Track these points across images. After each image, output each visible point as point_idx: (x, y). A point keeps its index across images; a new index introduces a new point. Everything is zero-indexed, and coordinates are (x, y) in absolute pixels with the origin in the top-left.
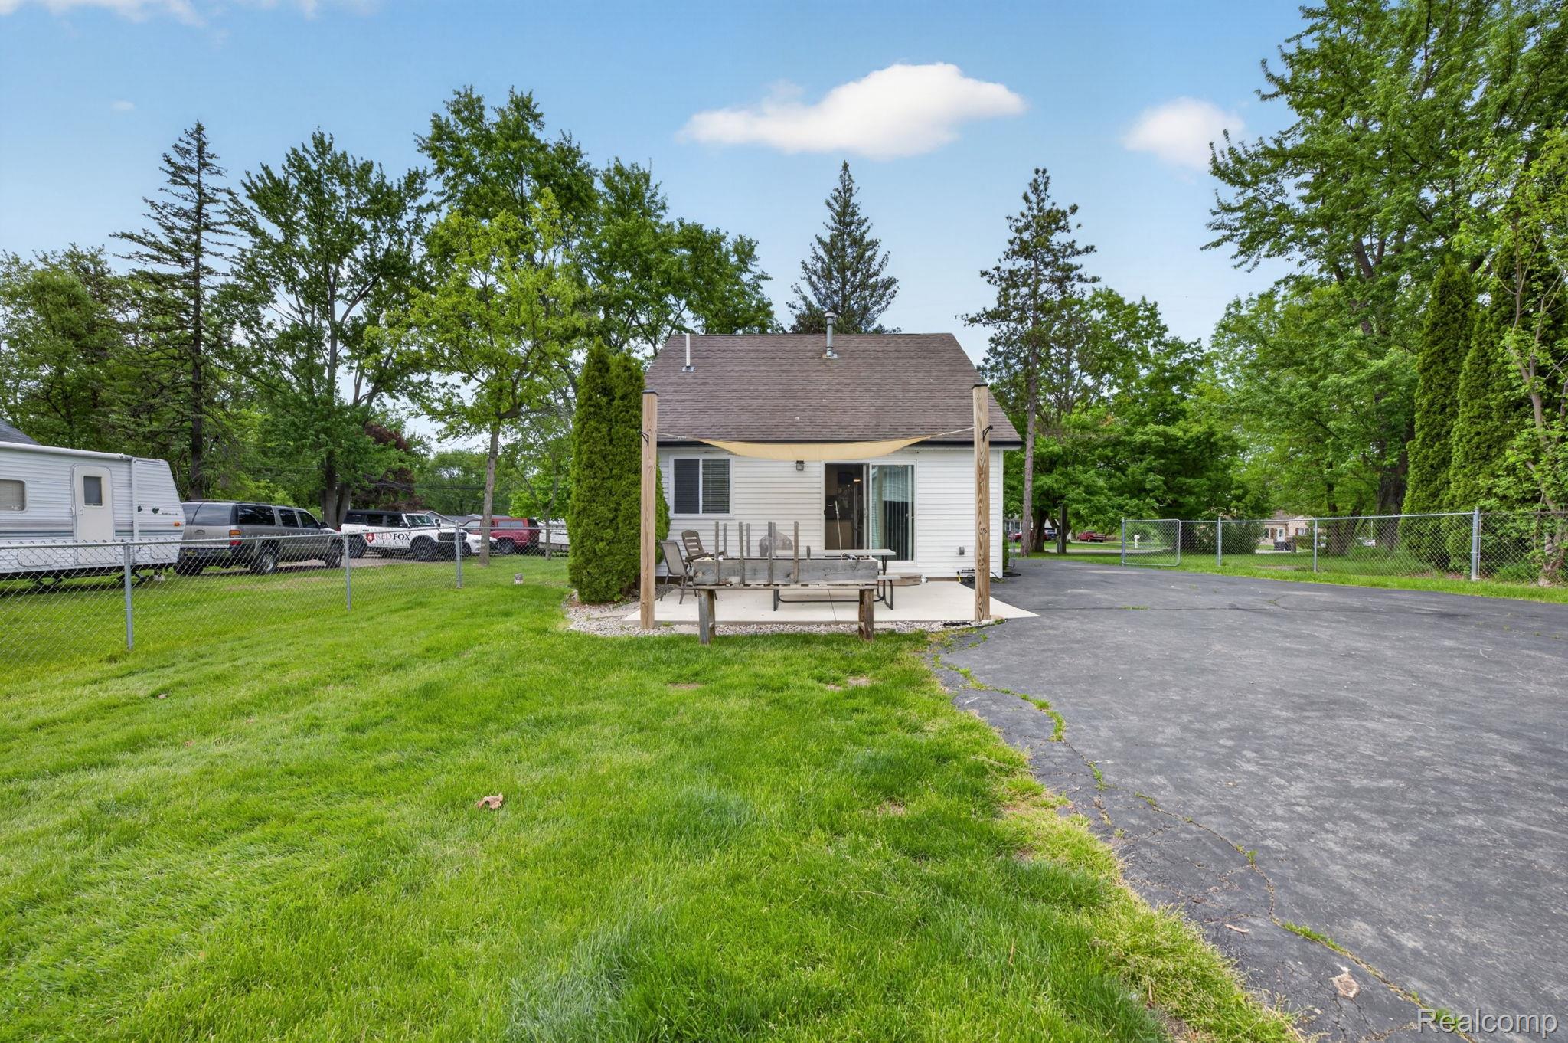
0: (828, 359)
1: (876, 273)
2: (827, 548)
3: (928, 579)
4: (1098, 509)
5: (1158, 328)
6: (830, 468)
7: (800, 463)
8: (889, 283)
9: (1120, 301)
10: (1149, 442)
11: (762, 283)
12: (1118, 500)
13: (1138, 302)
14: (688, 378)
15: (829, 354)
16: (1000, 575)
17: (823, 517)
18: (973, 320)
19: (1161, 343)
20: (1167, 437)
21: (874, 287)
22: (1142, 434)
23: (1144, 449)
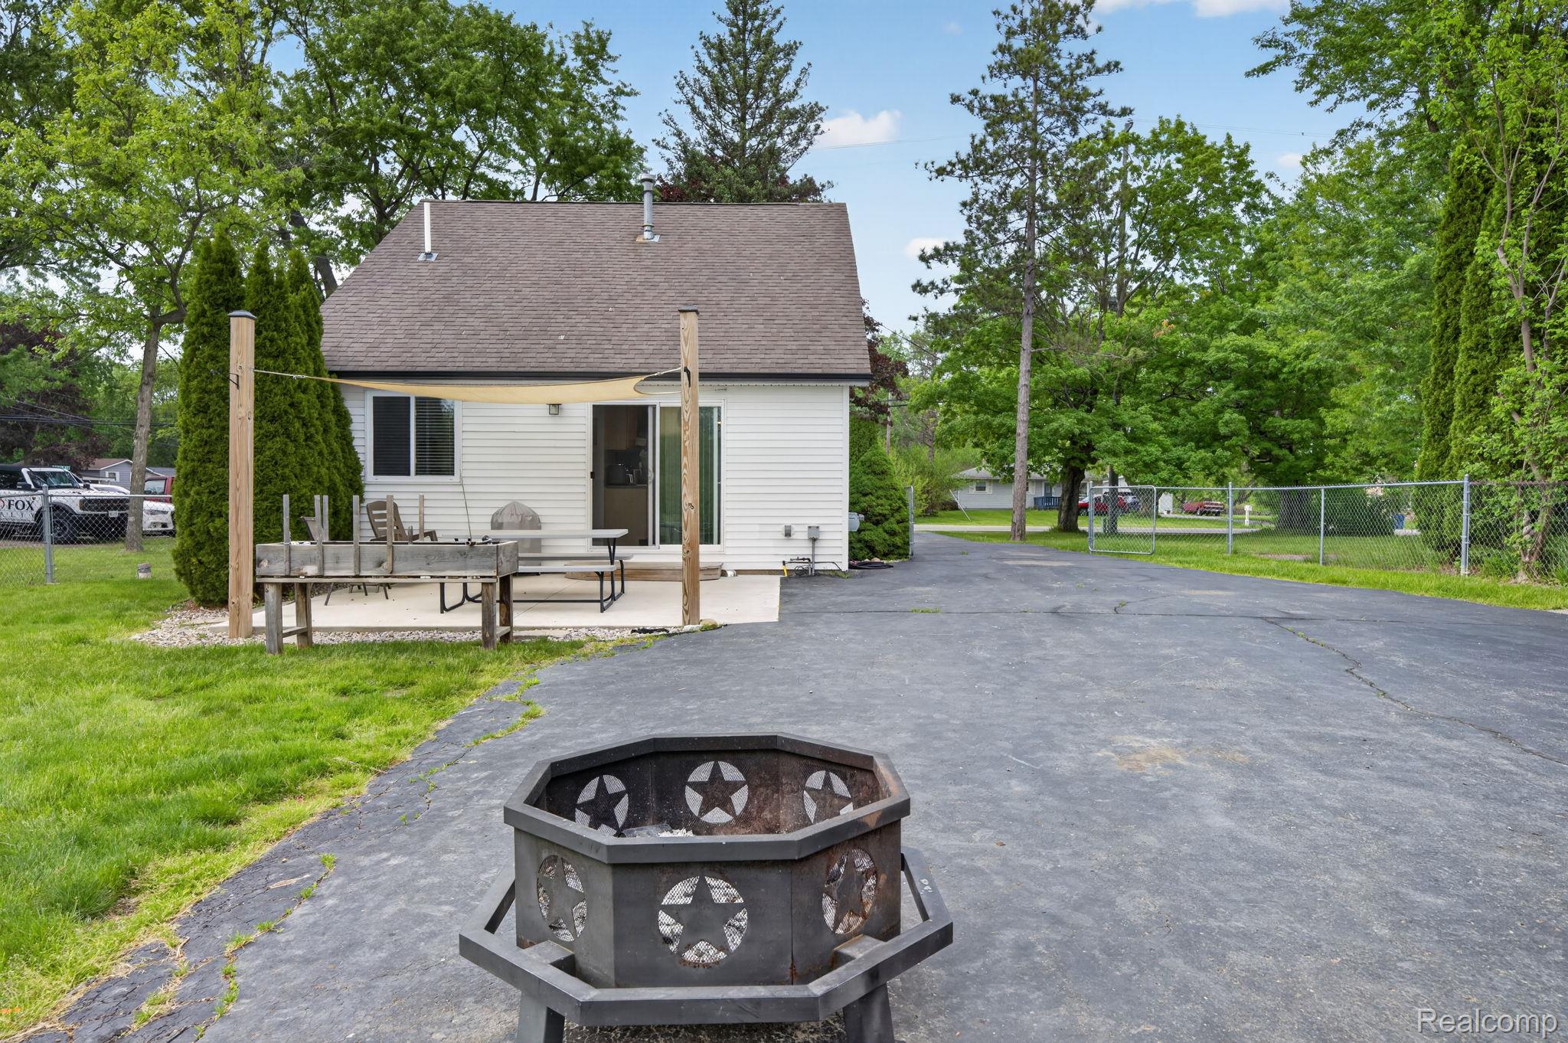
0: (645, 244)
1: (792, 95)
2: (595, 527)
3: (738, 572)
4: (1146, 465)
5: (1250, 185)
6: (598, 410)
7: (557, 406)
8: (813, 112)
9: (1198, 141)
10: (1226, 361)
11: (622, 101)
12: (1177, 452)
13: (1220, 142)
14: (424, 271)
15: (647, 235)
16: (845, 567)
17: (589, 482)
18: (941, 171)
19: (1255, 207)
20: (1254, 355)
21: (793, 115)
22: (1219, 349)
23: (1221, 372)
